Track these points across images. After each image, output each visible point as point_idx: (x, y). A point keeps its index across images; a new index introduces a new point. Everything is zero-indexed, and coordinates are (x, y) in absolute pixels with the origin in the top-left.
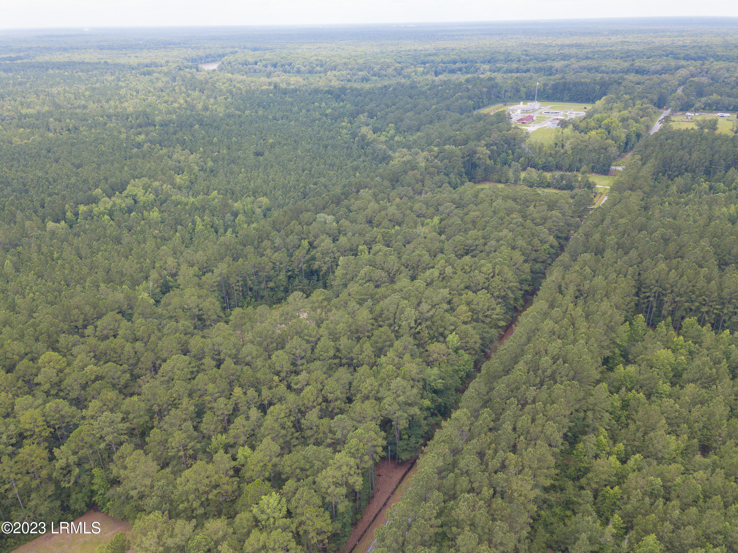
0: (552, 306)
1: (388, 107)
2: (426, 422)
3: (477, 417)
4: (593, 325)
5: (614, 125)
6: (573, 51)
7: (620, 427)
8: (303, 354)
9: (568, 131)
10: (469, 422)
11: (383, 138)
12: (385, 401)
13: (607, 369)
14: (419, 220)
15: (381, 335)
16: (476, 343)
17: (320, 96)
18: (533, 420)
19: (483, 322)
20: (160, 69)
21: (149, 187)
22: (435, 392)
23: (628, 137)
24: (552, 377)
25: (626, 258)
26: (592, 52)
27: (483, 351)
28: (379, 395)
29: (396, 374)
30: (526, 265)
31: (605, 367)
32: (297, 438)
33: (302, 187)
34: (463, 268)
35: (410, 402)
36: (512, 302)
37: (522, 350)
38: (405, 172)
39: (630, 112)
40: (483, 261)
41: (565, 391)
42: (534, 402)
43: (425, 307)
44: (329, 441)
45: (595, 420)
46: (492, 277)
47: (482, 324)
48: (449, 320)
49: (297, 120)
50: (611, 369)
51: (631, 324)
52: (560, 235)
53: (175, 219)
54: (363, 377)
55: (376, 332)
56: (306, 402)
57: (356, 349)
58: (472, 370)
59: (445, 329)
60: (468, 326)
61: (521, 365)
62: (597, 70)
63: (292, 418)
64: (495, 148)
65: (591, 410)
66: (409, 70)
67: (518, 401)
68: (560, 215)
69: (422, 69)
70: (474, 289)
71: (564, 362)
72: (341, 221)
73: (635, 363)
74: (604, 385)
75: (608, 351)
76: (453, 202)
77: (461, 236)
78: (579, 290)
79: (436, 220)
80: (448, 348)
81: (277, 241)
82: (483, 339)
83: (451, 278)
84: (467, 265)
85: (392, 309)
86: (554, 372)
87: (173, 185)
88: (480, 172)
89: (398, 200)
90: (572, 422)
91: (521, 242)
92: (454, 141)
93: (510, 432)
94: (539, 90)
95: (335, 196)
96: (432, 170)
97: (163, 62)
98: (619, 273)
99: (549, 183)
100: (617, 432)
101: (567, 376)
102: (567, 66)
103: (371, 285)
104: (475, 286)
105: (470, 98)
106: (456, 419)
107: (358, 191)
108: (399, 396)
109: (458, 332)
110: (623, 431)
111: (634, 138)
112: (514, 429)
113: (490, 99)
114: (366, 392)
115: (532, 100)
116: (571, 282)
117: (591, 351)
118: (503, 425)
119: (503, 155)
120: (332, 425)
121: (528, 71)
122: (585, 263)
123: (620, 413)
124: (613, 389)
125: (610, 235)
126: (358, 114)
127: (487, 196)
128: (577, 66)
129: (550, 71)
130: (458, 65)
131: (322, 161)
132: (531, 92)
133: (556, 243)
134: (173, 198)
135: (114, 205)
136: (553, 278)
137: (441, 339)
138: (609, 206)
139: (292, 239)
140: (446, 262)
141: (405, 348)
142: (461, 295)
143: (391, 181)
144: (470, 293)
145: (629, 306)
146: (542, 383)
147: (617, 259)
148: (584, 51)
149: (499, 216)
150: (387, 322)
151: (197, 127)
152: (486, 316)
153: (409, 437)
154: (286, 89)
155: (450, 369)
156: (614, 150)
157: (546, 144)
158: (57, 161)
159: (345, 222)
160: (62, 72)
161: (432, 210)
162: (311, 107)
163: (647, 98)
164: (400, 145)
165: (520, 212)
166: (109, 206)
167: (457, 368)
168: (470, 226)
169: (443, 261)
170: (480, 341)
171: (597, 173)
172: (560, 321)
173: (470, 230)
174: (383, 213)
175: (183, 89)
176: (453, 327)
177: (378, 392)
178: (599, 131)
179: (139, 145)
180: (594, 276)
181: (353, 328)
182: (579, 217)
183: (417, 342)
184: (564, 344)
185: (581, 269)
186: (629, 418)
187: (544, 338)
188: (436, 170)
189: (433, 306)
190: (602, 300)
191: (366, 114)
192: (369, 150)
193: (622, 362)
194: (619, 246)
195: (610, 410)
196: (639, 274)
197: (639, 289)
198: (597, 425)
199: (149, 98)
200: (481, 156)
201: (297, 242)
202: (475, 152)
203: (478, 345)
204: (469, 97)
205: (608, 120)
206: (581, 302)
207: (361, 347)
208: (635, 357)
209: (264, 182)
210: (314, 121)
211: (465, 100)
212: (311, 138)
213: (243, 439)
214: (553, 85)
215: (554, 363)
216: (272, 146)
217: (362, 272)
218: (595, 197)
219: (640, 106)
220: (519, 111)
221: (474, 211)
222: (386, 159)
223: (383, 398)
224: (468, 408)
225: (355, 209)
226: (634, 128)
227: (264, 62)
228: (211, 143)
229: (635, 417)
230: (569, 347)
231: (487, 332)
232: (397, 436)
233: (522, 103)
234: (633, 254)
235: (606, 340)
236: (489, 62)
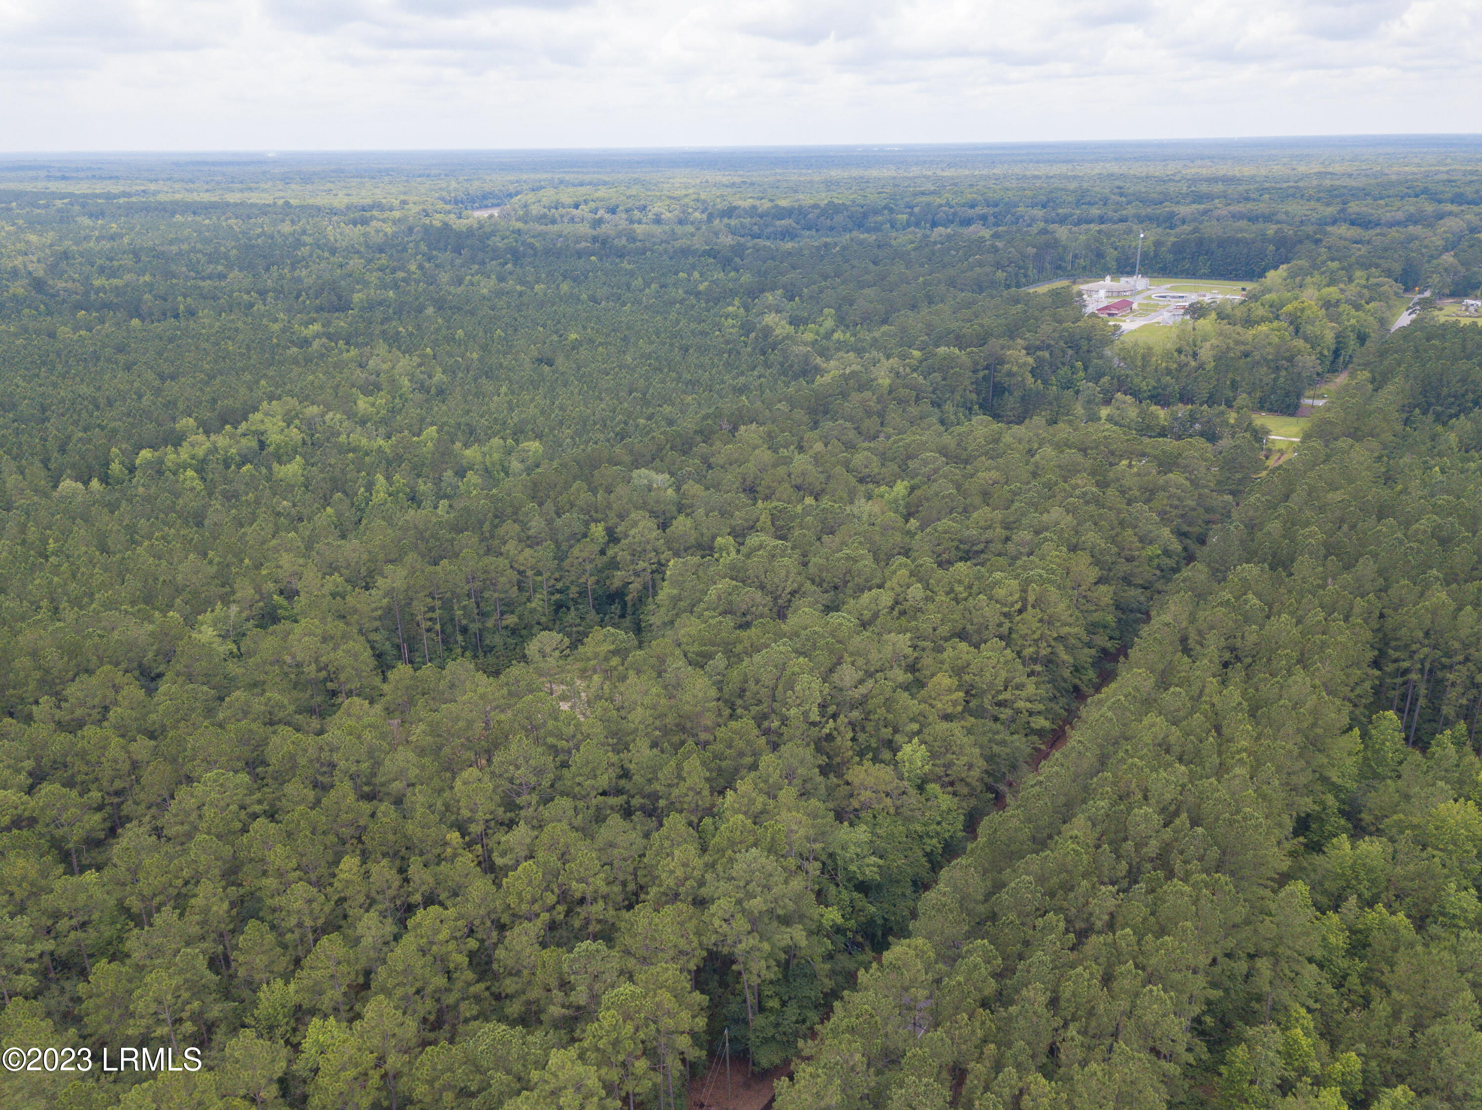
0: (1163, 683)
1: (826, 278)
2: (828, 966)
3: (952, 961)
4: (1269, 731)
5: (1308, 312)
6: (1219, 188)
7: (1346, 1004)
8: (533, 780)
9: (1206, 324)
10: (930, 977)
11: (809, 336)
12: (713, 908)
13: (1306, 846)
14: (862, 488)
15: (732, 740)
16: (970, 767)
17: (691, 260)
18: (1107, 979)
19: (996, 719)
20: (387, 214)
21: (297, 416)
22: (863, 887)
23: (1340, 339)
24: (1162, 861)
25: (1348, 577)
26: (1258, 190)
27: (990, 789)
28: (704, 892)
29: (751, 839)
30: (1102, 588)
31: (1301, 839)
32: (477, 999)
33: (619, 423)
34: (952, 590)
35: (780, 912)
36: (1066, 673)
37: (1086, 788)
38: (844, 395)
39: (1342, 291)
40: (998, 575)
41: (1195, 902)
42: (1111, 926)
43: (847, 674)
44: (556, 1011)
45: (1277, 982)
46: (1020, 612)
47: (990, 724)
48: (906, 708)
49: (637, 302)
50: (1316, 847)
51: (1364, 735)
52: (1186, 528)
53: (333, 480)
54: (667, 843)
55: (722, 732)
56: (512, 900)
57: (667, 772)
58: (960, 834)
59: (896, 731)
60: (956, 727)
61: (1079, 827)
62: (1268, 218)
63: (473, 944)
64: (1046, 354)
65: (1266, 954)
66: (880, 218)
67: (1068, 921)
68: (1188, 483)
69: (905, 217)
70: (975, 638)
71: (1195, 822)
72: (685, 487)
73: (1379, 832)
74: (1300, 888)
75: (1309, 800)
76: (943, 451)
77: (953, 520)
78: (1233, 649)
79: (901, 488)
80: (901, 778)
81: (534, 523)
82: (990, 758)
83: (920, 610)
84: (960, 582)
85: (767, 679)
86: (1166, 850)
87: (351, 415)
88: (1011, 402)
89: (819, 446)
90: (1214, 985)
91: (1092, 537)
92: (958, 338)
93: (1041, 1010)
94: (1145, 255)
95: (680, 435)
96: (903, 392)
97: (396, 203)
98: (1330, 609)
99: (1163, 428)
100: (1338, 1017)
101: (1201, 859)
102: (1205, 212)
103: (729, 622)
104: (979, 631)
105: (998, 266)
106: (894, 967)
107: (735, 428)
108: (752, 896)
109: (929, 739)
110: (1353, 1015)
111: (1352, 342)
112: (1054, 1003)
113: (1041, 270)
114: (671, 882)
115: (1131, 273)
116: (1212, 628)
117: (1264, 797)
118: (1024, 992)
119: (1064, 371)
120: (565, 968)
121: (1123, 220)
122: (1246, 586)
123: (1344, 963)
124: (1324, 900)
125: (1307, 524)
126: (762, 291)
127: (1020, 441)
128: (1225, 213)
129: (1169, 221)
130: (979, 210)
131: (674, 375)
132: (1128, 259)
133: (1176, 546)
134: (343, 438)
135: (215, 449)
136: (1167, 618)
137: (886, 755)
138: (1300, 466)
139: (570, 521)
140: (912, 574)
141: (789, 776)
142: (940, 650)
143: (812, 411)
144: (963, 646)
145: (1358, 691)
146: (1133, 876)
147: (1325, 579)
148: (1240, 188)
149: (1044, 480)
150: (754, 710)
151: (430, 311)
152: (999, 704)
153: (784, 1004)
154: (624, 247)
155: (900, 829)
156: (1309, 361)
157: (1158, 350)
158: (128, 368)
159: (693, 488)
160: (198, 219)
161: (893, 467)
162: (671, 280)
163: (1377, 266)
164: (841, 346)
165: (1093, 473)
166: (200, 452)
167: (919, 828)
168: (977, 500)
169: (904, 572)
170: (982, 763)
171: (1271, 411)
172: (1184, 719)
173: (976, 508)
174: (782, 470)
175: (423, 247)
176: (915, 727)
177: (702, 883)
178: (1275, 324)
179: (305, 343)
180: (1268, 617)
181: (670, 720)
182: (1233, 493)
183: (822, 760)
184: (1192, 776)
185: (1237, 598)
186: (1370, 979)
187: (1141, 758)
188: (914, 393)
189: (870, 675)
190: (1290, 673)
191: (780, 292)
192: (775, 357)
193: (1345, 830)
194: (1330, 549)
195: (1318, 954)
196: (1382, 616)
197: (1382, 653)
198: (1284, 996)
199: (351, 263)
200: (1015, 369)
201: (578, 527)
202: (1001, 361)
203: (976, 773)
204: (998, 263)
205: (1295, 304)
206: (1237, 675)
207: (679, 767)
208: (1377, 818)
209: (543, 413)
210: (673, 303)
211: (988, 269)
212: (658, 334)
213: (333, 995)
214: (1174, 244)
215: (1165, 825)
216: (576, 346)
217: (713, 592)
218: (1267, 458)
219: (1364, 282)
220: (1102, 293)
221: (988, 469)
222: (808, 371)
223: (712, 900)
224: (929, 937)
225: (721, 462)
226: (1353, 321)
227: (592, 205)
228: (450, 339)
229: (1388, 978)
230: (1206, 782)
231: (1003, 743)
232: (751, 1000)
233: (1108, 278)
234: (1366, 568)
235: (1302, 770)
236: (1044, 207)
